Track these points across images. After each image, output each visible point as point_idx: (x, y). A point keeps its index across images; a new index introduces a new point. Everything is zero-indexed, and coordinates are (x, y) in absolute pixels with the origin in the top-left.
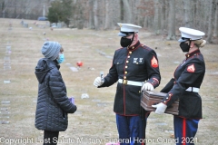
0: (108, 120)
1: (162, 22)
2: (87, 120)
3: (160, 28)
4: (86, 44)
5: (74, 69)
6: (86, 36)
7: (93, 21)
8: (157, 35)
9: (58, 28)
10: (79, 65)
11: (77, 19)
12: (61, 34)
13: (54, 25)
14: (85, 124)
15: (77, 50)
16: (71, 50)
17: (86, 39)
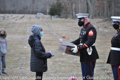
0: (75, 65)
1: (109, 13)
2: (64, 66)
3: (107, 16)
4: (68, 26)
5: (61, 40)
6: (69, 22)
7: (73, 14)
8: (106, 20)
9: (54, 18)
10: (64, 38)
11: (64, 13)
12: (56, 22)
13: (53, 17)
14: (63, 68)
15: (64, 29)
16: (60, 29)
17: (69, 23)
